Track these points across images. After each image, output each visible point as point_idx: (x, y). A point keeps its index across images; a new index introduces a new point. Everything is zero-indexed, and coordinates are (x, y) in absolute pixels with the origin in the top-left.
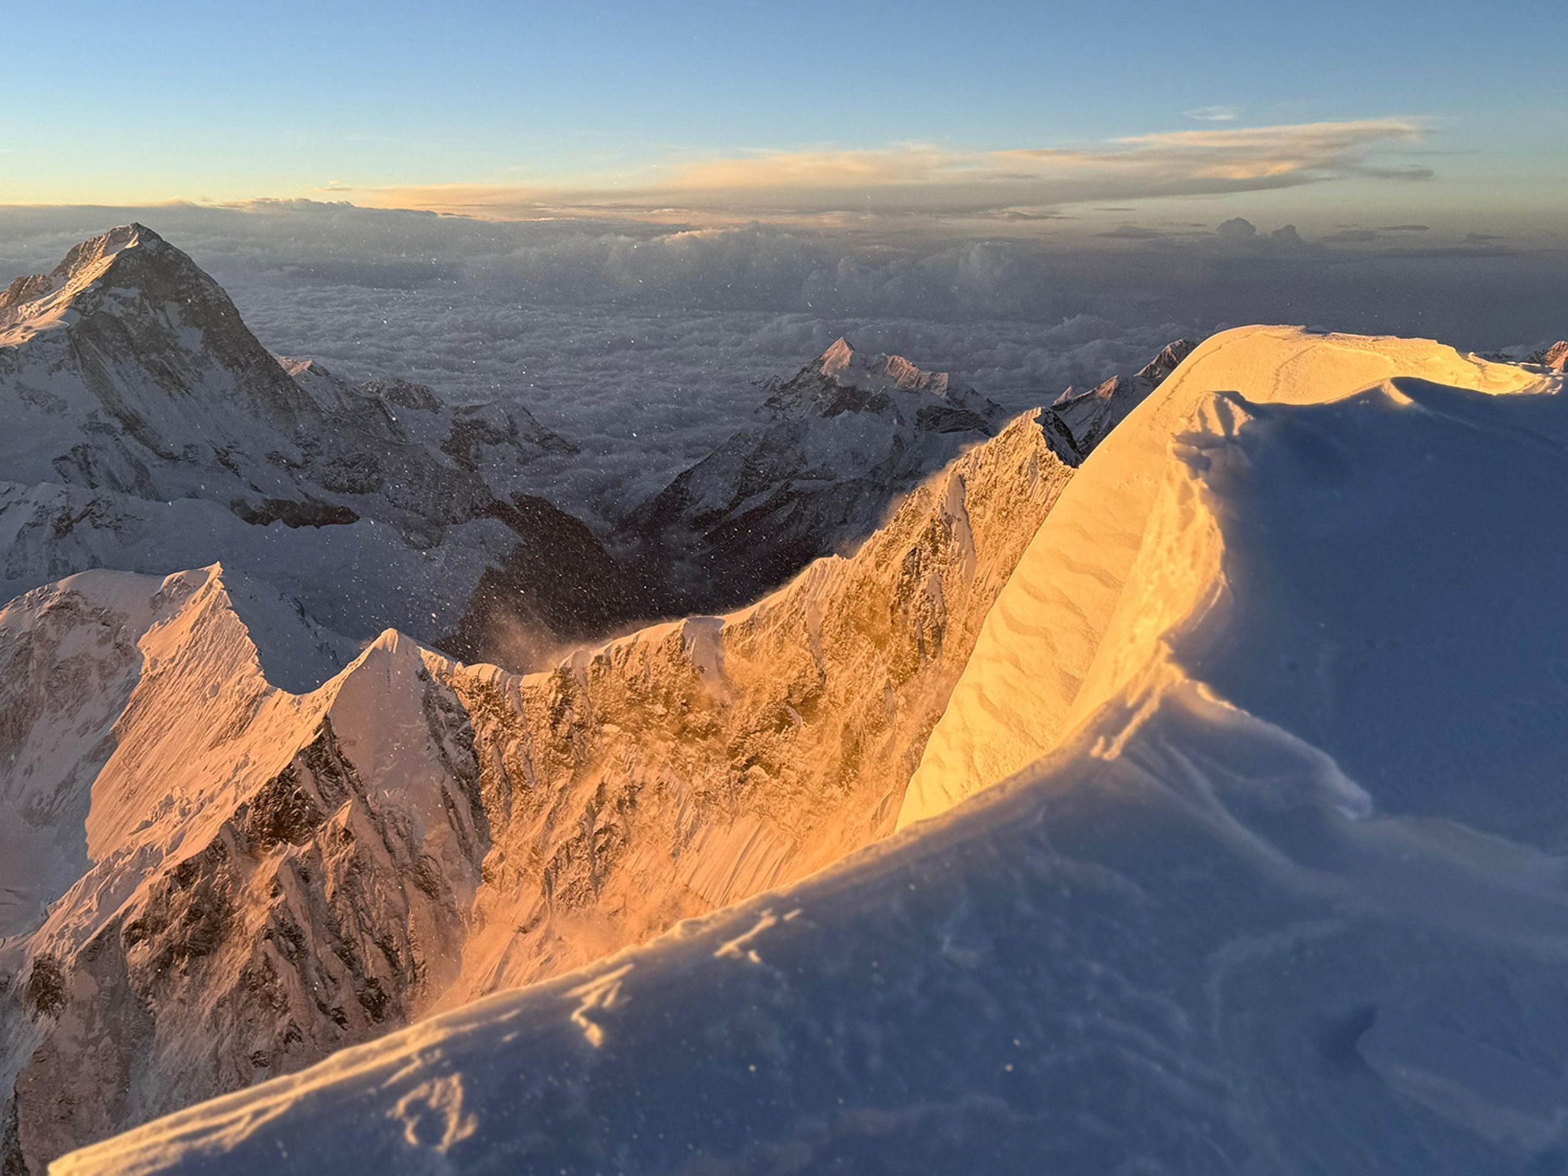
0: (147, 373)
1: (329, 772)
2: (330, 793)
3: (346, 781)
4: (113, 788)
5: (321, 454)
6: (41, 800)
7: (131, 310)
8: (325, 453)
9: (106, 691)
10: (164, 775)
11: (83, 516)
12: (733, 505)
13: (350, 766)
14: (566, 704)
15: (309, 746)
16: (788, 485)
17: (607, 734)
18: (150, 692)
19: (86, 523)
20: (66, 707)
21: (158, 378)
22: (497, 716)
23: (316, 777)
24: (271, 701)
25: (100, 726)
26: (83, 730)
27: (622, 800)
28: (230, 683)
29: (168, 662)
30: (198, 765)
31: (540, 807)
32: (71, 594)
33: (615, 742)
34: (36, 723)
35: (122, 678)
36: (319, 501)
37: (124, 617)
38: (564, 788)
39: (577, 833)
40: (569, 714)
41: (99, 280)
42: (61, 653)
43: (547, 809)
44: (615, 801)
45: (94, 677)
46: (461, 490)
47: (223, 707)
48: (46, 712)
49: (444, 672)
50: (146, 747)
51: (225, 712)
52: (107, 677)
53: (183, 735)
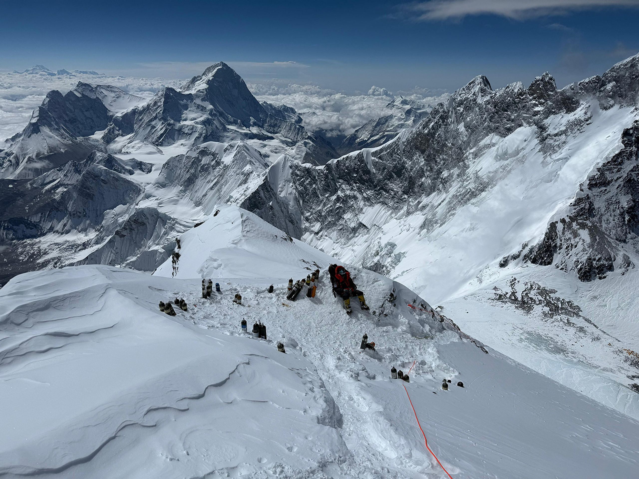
0: (224, 101)
1: (267, 191)
2: (267, 197)
3: (271, 194)
4: (216, 196)
6: (199, 199)
7: (220, 84)
9: (214, 173)
10: (228, 193)
11: (210, 135)
12: (369, 139)
13: (272, 190)
14: (329, 174)
15: (262, 184)
16: (384, 133)
17: (340, 182)
18: (224, 173)
19: (210, 137)
20: (204, 176)
21: (227, 102)
22: (310, 177)
23: (264, 192)
24: (253, 175)
25: (212, 181)
26: (208, 182)
27: (343, 200)
28: (243, 170)
29: (228, 165)
30: (235, 191)
31: (321, 202)
32: (205, 148)
33: (342, 184)
34: (197, 180)
35: (217, 169)
36: (266, 135)
37: (217, 154)
38: (328, 196)
39: (331, 208)
40: (330, 176)
41: (213, 76)
42: (203, 163)
43: (323, 202)
44: (341, 200)
45: (211, 169)
46: (300, 133)
47: (241, 176)
48: (200, 177)
49: (297, 166)
50: (223, 186)
51: (242, 177)
52: (214, 169)
53: (232, 183)
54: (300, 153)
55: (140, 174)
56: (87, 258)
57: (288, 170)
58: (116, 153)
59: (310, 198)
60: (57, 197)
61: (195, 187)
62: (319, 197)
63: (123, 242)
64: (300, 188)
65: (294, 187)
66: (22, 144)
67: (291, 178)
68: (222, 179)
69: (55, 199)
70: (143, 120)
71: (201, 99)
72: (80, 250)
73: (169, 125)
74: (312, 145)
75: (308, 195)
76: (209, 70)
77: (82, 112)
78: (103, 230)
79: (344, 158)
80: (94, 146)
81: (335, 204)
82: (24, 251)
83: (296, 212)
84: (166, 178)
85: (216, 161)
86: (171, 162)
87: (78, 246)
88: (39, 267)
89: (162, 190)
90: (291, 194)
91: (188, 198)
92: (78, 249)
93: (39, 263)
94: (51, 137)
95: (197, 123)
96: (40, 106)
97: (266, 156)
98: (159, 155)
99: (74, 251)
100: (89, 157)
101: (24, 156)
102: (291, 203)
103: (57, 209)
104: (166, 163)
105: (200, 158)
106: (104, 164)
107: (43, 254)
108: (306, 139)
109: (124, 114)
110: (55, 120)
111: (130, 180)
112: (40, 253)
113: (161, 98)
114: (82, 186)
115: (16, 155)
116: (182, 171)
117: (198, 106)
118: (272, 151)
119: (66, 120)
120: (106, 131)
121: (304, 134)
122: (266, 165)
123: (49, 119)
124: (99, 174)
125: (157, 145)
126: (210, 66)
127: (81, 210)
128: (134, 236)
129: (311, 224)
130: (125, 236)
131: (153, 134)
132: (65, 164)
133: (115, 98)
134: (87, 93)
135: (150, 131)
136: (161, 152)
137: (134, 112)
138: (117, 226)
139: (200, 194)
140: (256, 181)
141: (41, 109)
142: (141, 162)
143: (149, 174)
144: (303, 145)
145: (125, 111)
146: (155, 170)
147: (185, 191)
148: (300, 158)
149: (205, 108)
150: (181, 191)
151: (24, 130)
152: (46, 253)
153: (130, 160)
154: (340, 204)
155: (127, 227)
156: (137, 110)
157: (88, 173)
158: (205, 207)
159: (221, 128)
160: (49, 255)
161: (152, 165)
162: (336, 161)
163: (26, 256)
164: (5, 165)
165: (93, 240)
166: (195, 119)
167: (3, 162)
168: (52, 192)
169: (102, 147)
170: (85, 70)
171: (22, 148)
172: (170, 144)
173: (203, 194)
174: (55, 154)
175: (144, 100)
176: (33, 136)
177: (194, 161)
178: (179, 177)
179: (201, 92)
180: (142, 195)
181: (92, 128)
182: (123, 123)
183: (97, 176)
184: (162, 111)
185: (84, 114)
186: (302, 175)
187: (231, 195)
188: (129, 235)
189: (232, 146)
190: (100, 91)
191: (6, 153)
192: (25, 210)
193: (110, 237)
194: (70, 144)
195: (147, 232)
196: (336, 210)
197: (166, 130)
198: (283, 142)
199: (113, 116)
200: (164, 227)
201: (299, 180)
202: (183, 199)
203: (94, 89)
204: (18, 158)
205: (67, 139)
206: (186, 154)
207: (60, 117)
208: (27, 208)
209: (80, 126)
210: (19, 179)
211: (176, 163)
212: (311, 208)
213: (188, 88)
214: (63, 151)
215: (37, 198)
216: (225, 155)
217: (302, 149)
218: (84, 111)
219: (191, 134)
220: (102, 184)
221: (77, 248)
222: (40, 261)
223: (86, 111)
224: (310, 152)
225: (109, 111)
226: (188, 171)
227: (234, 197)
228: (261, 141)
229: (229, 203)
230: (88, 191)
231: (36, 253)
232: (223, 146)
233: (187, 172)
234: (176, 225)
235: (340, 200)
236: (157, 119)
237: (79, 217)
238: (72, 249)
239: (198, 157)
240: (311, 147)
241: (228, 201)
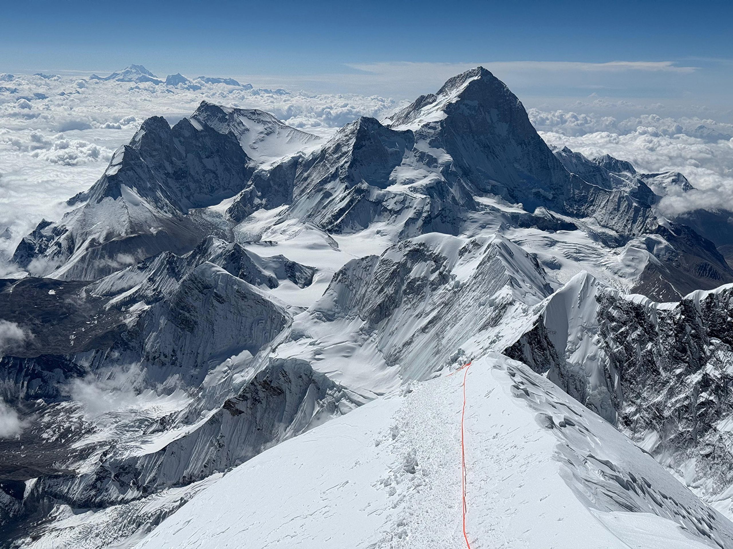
0: (477, 146)
1: (540, 348)
2: (539, 360)
3: (548, 354)
4: (431, 347)
5: (563, 194)
6: (396, 349)
7: (473, 112)
8: (565, 194)
9: (432, 297)
10: (456, 343)
11: (437, 216)
13: (552, 346)
14: (687, 322)
15: (530, 332)
17: (712, 344)
18: (453, 299)
19: (438, 219)
20: (412, 303)
21: (482, 149)
22: (642, 326)
23: (532, 350)
24: (513, 308)
25: (428, 314)
26: (419, 316)
27: (718, 387)
28: (493, 297)
29: (464, 284)
30: (472, 340)
31: (665, 384)
32: (420, 245)
33: (717, 349)
34: (397, 309)
35: (441, 291)
36: (558, 220)
37: (445, 259)
38: (681, 374)
39: (686, 403)
40: (688, 328)
41: (459, 96)
42: (412, 275)
43: (668, 386)
44: (713, 386)
45: (427, 289)
46: (640, 219)
47: (489, 309)
48: (403, 304)
49: (612, 298)
50: (448, 328)
51: (490, 312)
52: (434, 290)
53: (467, 322)
54: (633, 264)
55: (289, 288)
56: (164, 449)
57: (593, 304)
58: (249, 243)
59: (639, 372)
60: (130, 321)
61: (390, 323)
62: (659, 374)
63: (236, 426)
64: (617, 348)
65: (602, 344)
66: (85, 214)
67: (597, 322)
68: (448, 312)
69: (125, 324)
70: (309, 181)
71: (428, 141)
72: (153, 432)
73: (359, 191)
74: (666, 247)
75: (635, 365)
76: (452, 82)
77: (200, 158)
78: (203, 396)
79: (725, 291)
80: (211, 224)
81: (697, 393)
82: (53, 423)
83: (602, 401)
84: (336, 301)
85: (441, 273)
86: (351, 269)
87: (152, 424)
88: (75, 457)
89: (325, 326)
90: (593, 358)
91: (373, 346)
92: (151, 430)
93: (75, 450)
94: (137, 204)
95: (415, 190)
96: (128, 144)
97: (555, 266)
98: (331, 250)
99: (142, 432)
100: (199, 247)
101: (84, 237)
102: (593, 380)
103: (126, 344)
104: (341, 271)
105: (409, 265)
106: (224, 262)
107: (85, 433)
108: (651, 232)
109: (275, 165)
110: (149, 171)
111: (267, 299)
112: (81, 430)
113: (351, 138)
114: (177, 304)
115: (71, 233)
116: (370, 289)
117: (422, 157)
118: (568, 256)
119: (168, 173)
120: (238, 197)
121: (648, 220)
122: (547, 289)
123: (139, 170)
124: (213, 284)
125: (330, 231)
126: (456, 75)
127: (168, 351)
128: (258, 415)
129: (635, 432)
130: (241, 412)
131: (324, 208)
132: (155, 257)
133: (263, 135)
134: (214, 124)
135: (320, 202)
136: (334, 245)
137: (295, 163)
138: (229, 392)
139: (398, 340)
140: (518, 323)
141: (128, 151)
142: (294, 264)
143: (307, 289)
144: (644, 246)
145: (278, 160)
146: (320, 281)
147: (368, 331)
148: (633, 274)
149: (435, 160)
150: (361, 330)
151: (92, 188)
152: (90, 431)
153: (274, 257)
154: (710, 395)
155: (249, 395)
156: (300, 160)
157: (193, 279)
158: (405, 369)
159: (461, 202)
160: (96, 435)
161: (314, 271)
162: (705, 294)
163: (54, 432)
164: (49, 251)
165: (180, 415)
166: (412, 181)
167: (47, 246)
168: (123, 309)
169: (226, 228)
170: (215, 77)
171: (84, 222)
172: (354, 230)
173: (404, 341)
174: (139, 236)
175: (317, 141)
176: (106, 200)
177: (395, 271)
178: (361, 302)
179: (431, 128)
180: (286, 333)
181: (212, 190)
182: (271, 183)
183: (207, 287)
184: (348, 164)
185: (202, 162)
186: (623, 320)
187: (462, 347)
188: (249, 411)
189: (476, 245)
190: (238, 121)
191: (55, 229)
192: (69, 341)
193: (214, 411)
194: (168, 219)
195: (284, 410)
196: (698, 409)
197: (351, 201)
198: (595, 237)
199: (254, 169)
200: (318, 403)
201: (614, 329)
202: (363, 347)
203: (227, 117)
204: (73, 241)
205: (165, 209)
206: (382, 255)
207: (160, 167)
208: (73, 337)
209: (192, 186)
210: (69, 280)
211: (359, 273)
212: (638, 396)
213: (406, 118)
214: (155, 233)
215: (94, 320)
216: (460, 261)
217: (640, 255)
218: (204, 156)
219: (398, 212)
220: (215, 303)
221: (148, 426)
222: (78, 445)
223: (207, 157)
224: (659, 263)
225: (250, 159)
226: (382, 290)
227: (468, 353)
228: (546, 233)
229: (456, 365)
230: (187, 315)
231: (73, 428)
232: (459, 242)
233: (379, 292)
234: (343, 401)
235: (710, 385)
236: (338, 179)
237: (163, 364)
238: (139, 427)
239: (405, 264)
240: (663, 252)
241: (455, 360)
